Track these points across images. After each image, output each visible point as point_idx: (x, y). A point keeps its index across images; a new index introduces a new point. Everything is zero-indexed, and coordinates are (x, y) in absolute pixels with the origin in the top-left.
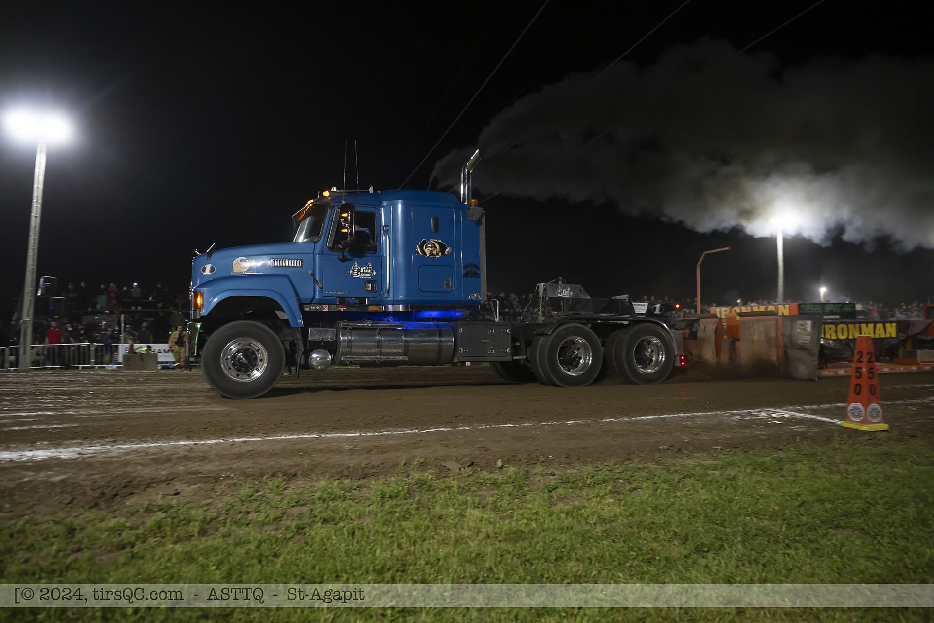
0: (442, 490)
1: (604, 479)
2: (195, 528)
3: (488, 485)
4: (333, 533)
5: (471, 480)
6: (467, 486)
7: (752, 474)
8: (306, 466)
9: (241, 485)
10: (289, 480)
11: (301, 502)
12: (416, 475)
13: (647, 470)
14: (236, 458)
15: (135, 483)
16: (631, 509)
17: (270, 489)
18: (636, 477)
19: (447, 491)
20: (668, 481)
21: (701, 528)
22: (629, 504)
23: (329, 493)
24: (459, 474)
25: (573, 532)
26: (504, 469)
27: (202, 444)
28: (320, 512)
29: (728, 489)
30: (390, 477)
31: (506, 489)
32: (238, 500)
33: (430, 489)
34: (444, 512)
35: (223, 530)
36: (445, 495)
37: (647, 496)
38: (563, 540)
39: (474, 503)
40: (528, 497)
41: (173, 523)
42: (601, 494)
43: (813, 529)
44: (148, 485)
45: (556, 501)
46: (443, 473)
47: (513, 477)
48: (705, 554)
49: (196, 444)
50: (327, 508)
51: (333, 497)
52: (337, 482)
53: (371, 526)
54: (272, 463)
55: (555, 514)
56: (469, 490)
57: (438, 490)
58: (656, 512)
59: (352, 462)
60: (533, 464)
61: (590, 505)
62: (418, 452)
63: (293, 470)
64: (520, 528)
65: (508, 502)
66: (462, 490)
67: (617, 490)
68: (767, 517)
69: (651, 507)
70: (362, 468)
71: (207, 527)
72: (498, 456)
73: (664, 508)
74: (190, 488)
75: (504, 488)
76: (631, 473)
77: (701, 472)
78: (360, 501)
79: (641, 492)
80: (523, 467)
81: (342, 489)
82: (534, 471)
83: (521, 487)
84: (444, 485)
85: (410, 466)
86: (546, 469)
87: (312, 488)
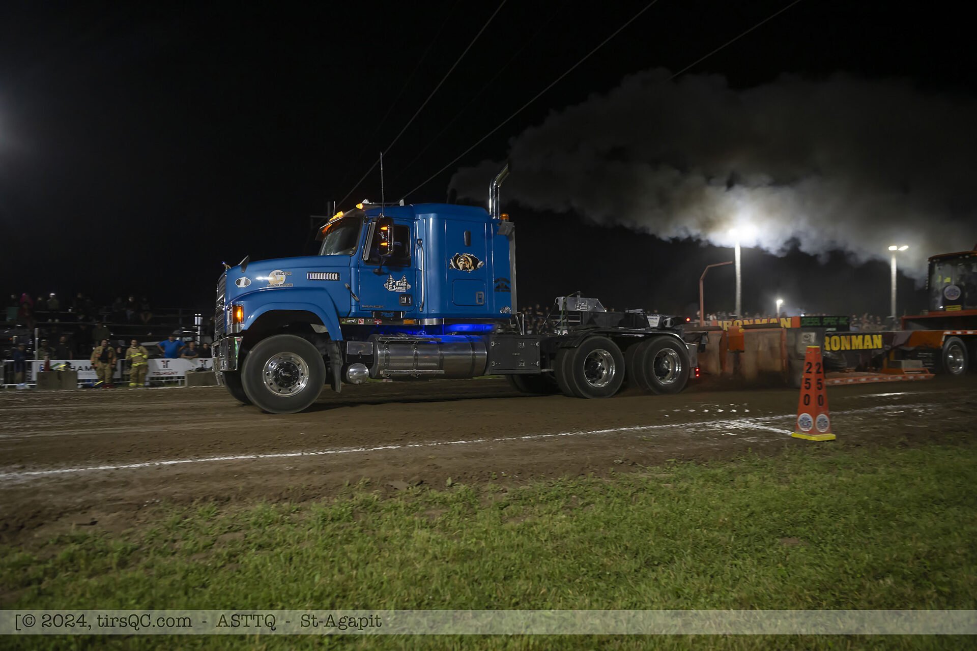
0: (388, 511)
1: (556, 494)
2: (113, 559)
3: (437, 504)
4: (268, 560)
5: (419, 499)
6: (415, 506)
7: (703, 486)
8: (241, 489)
9: (168, 511)
10: (222, 504)
11: (235, 528)
12: (360, 496)
13: (601, 485)
14: (163, 483)
15: (45, 513)
16: (583, 525)
17: (200, 515)
18: (589, 492)
19: (393, 512)
20: (622, 496)
21: (652, 541)
22: (582, 519)
23: (265, 517)
24: (407, 493)
25: (524, 550)
26: (454, 487)
27: (125, 469)
28: (255, 538)
29: (680, 502)
30: (333, 499)
31: (456, 507)
32: (163, 527)
33: (376, 509)
34: (390, 533)
35: (145, 561)
36: (391, 515)
37: (599, 510)
38: (512, 558)
39: (421, 523)
40: (478, 515)
41: (88, 555)
42: (554, 510)
43: (760, 539)
44: (61, 515)
45: (507, 518)
46: (390, 492)
47: (463, 495)
48: (655, 568)
49: (118, 469)
50: (264, 532)
51: (270, 521)
52: (275, 505)
53: (310, 551)
54: (204, 487)
55: (506, 533)
56: (417, 510)
57: (384, 510)
58: (608, 527)
59: (292, 483)
60: (485, 481)
61: (542, 522)
62: (364, 472)
63: (226, 494)
64: (469, 548)
65: (457, 522)
66: (410, 510)
67: (569, 505)
68: (717, 528)
69: (603, 522)
70: (303, 489)
71: (128, 558)
72: (448, 474)
73: (616, 522)
74: (109, 516)
75: (453, 507)
76: (584, 488)
77: (654, 486)
78: (299, 525)
79: (594, 507)
80: (474, 484)
81: (280, 513)
82: (485, 489)
83: (471, 506)
84: (390, 506)
85: (354, 487)
86: (498, 486)
87: (247, 512)
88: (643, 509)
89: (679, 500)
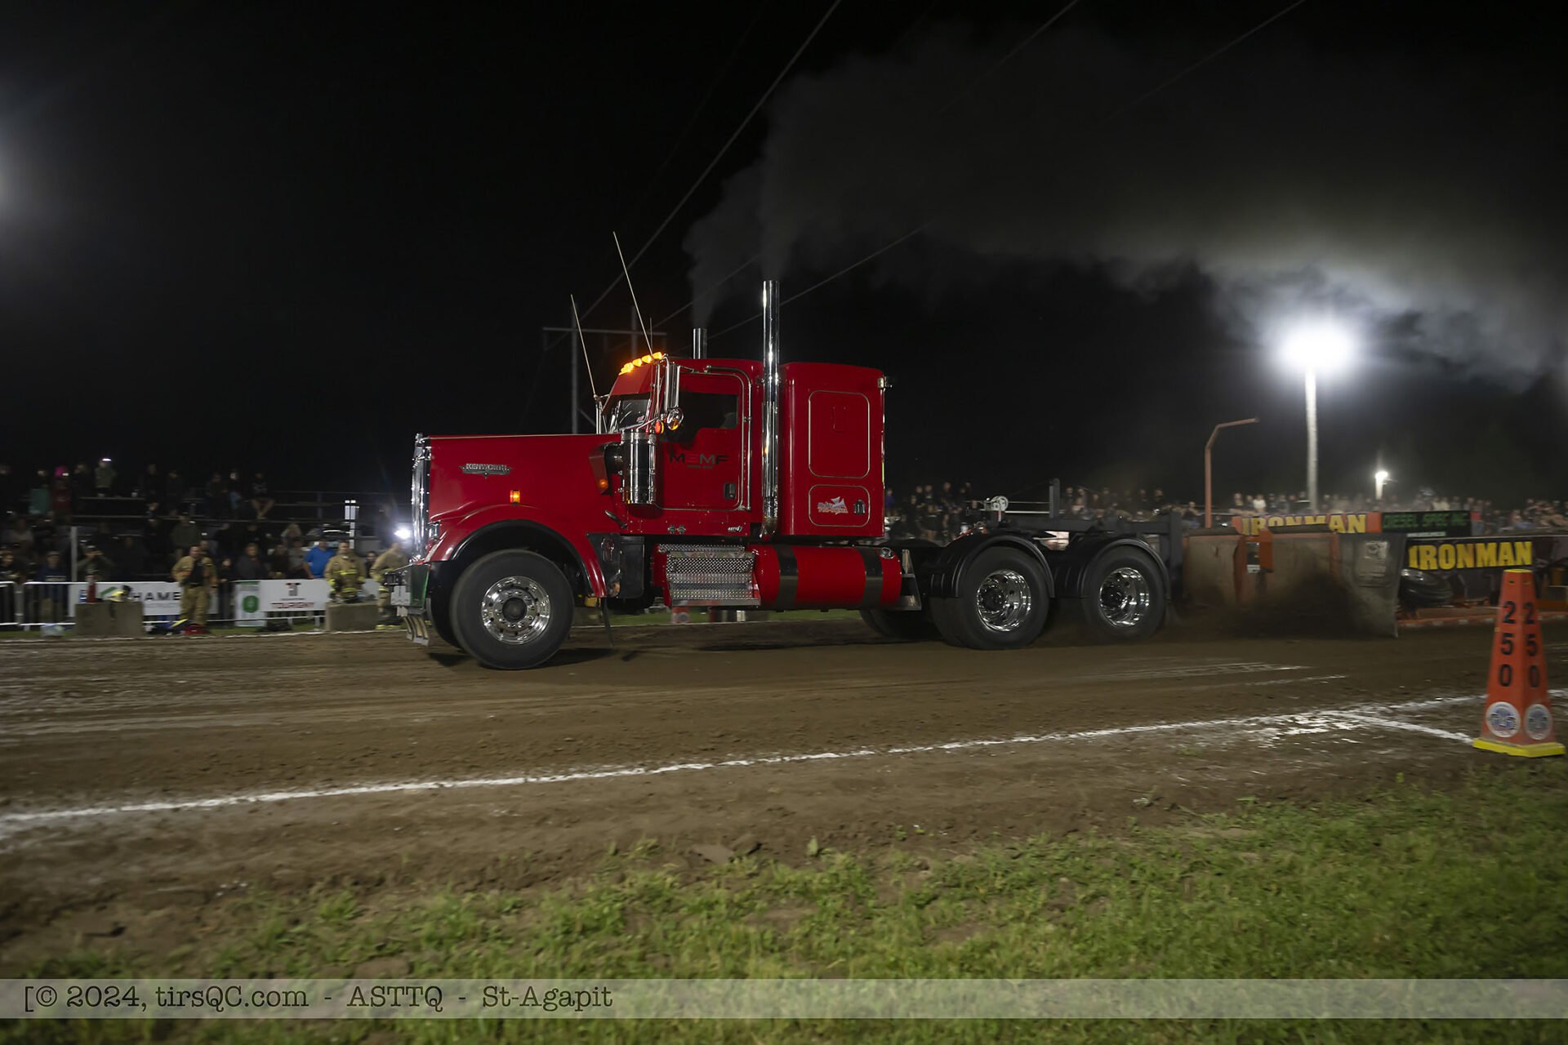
0: (695, 911)
1: (1029, 876)
3: (791, 894)
4: (454, 1026)
5: (755, 885)
6: (747, 900)
7: (1324, 858)
8: (405, 860)
9: (262, 907)
10: (369, 892)
11: (391, 947)
12: (640, 878)
13: (1115, 854)
14: (257, 844)
15: (28, 908)
16: (1094, 949)
17: (323, 917)
18: (1095, 873)
19: (704, 914)
20: (1161, 879)
22: (1089, 935)
23: (451, 923)
24: (729, 871)
26: (824, 858)
28: (429, 972)
29: (1283, 895)
30: (584, 882)
31: (829, 905)
32: (251, 945)
33: (669, 906)
34: (700, 966)
36: (701, 924)
37: (1122, 914)
39: (762, 940)
40: (876, 923)
42: (1027, 913)
44: (57, 913)
45: (934, 929)
46: (695, 869)
47: (843, 877)
50: (447, 960)
51: (459, 934)
52: (470, 896)
54: (334, 853)
55: (937, 966)
56: (751, 909)
57: (685, 909)
59: (504, 846)
60: (883, 845)
61: (1007, 940)
62: (644, 822)
63: (376, 873)
65: (834, 938)
66: (738, 910)
67: (1056, 901)
68: (1371, 955)
69: (1135, 943)
70: (525, 861)
72: (809, 828)
73: (1160, 942)
74: (148, 917)
75: (825, 904)
76: (1083, 861)
77: (1226, 858)
78: (518, 941)
79: (1108, 906)
80: (863, 851)
81: (480, 913)
82: (884, 861)
83: (859, 900)
84: (698, 899)
85: (626, 856)
86: (911, 855)
87: (417, 911)
88: (1211, 909)
89: (1279, 891)
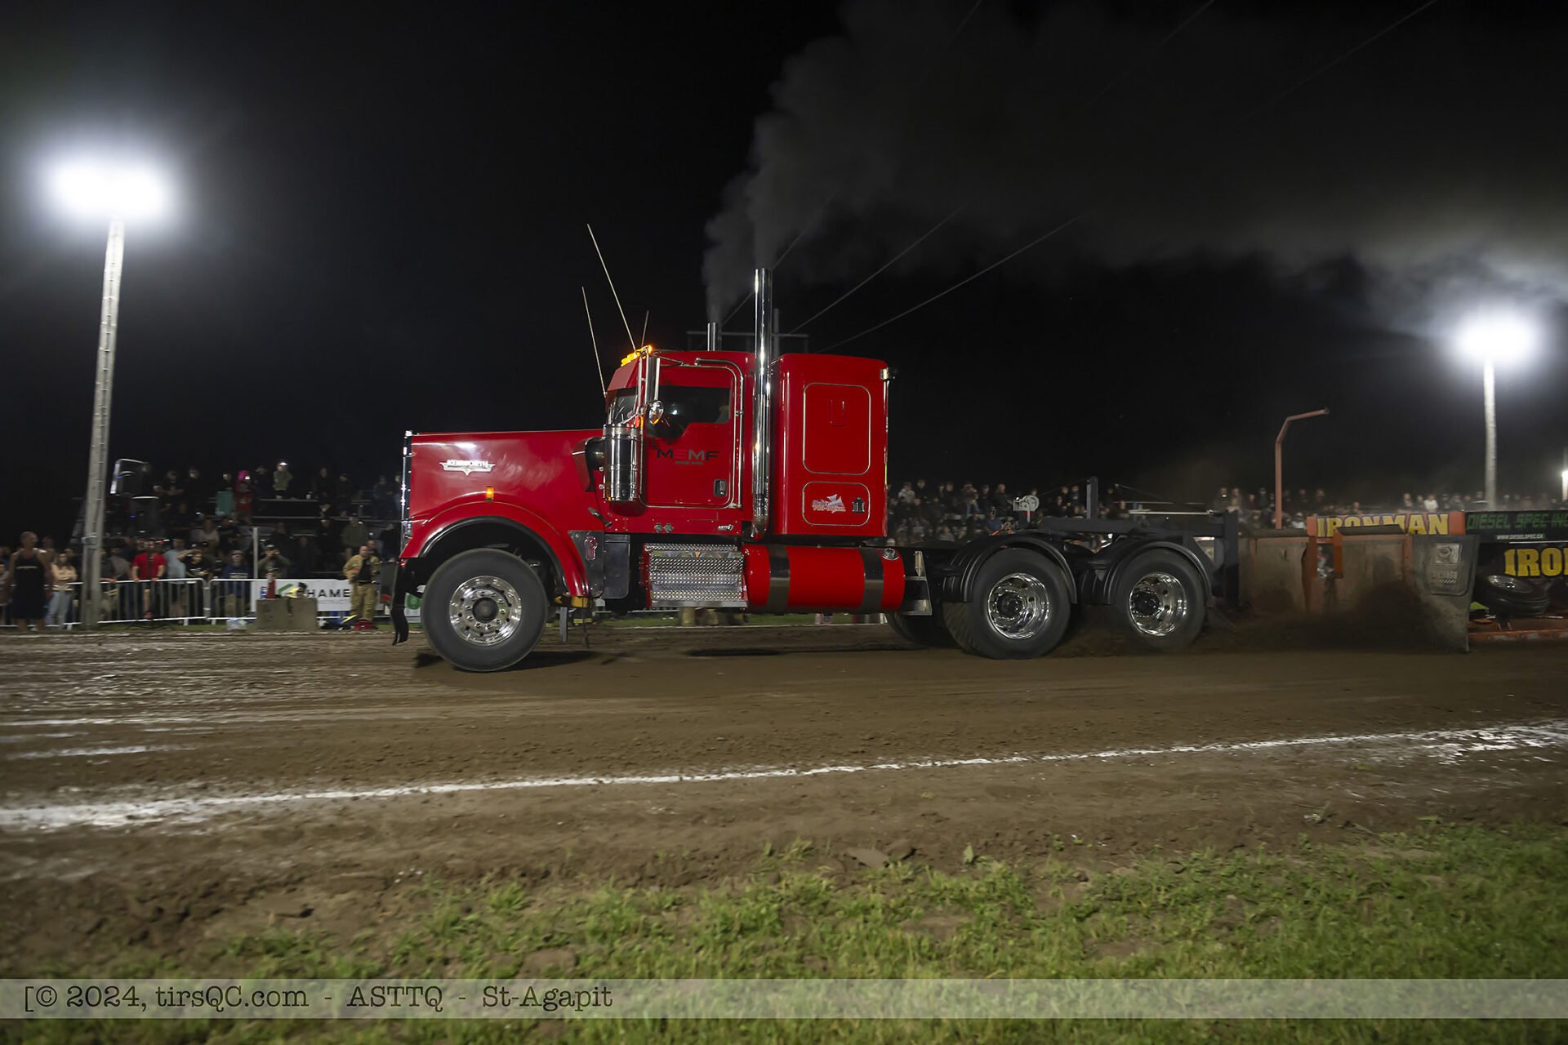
0: (851, 914)
1: (1195, 892)
3: (948, 902)
5: (910, 891)
6: (903, 905)
7: (1517, 884)
8: (569, 855)
9: (437, 895)
10: (535, 884)
11: (558, 938)
12: (796, 880)
13: (1287, 872)
14: (430, 834)
15: (226, 887)
17: (494, 906)
18: (1265, 891)
19: (860, 919)
20: (1336, 900)
23: (614, 917)
24: (884, 875)
26: (980, 866)
27: (368, 798)
28: (597, 966)
29: (1473, 922)
30: (741, 881)
31: (986, 914)
32: (428, 930)
33: (825, 909)
34: (858, 970)
36: (858, 927)
37: (1295, 937)
39: (920, 947)
40: (1035, 935)
42: (1193, 930)
44: (251, 894)
45: (1096, 943)
46: (850, 872)
47: (1000, 885)
49: (356, 798)
50: (612, 953)
51: (622, 928)
52: (631, 891)
54: (503, 845)
56: (907, 916)
57: (842, 912)
59: (664, 844)
60: (1040, 854)
62: (798, 823)
63: (542, 865)
65: (992, 948)
66: (894, 915)
67: (1224, 919)
69: (1312, 966)
70: (684, 859)
72: (964, 835)
73: (1338, 966)
74: (333, 901)
75: (982, 912)
76: (1251, 878)
77: (1406, 880)
78: (679, 938)
79: (1280, 926)
80: (1019, 861)
81: (642, 909)
82: (1042, 871)
83: (1016, 910)
84: (854, 903)
85: (782, 857)
86: (1069, 866)
87: (580, 905)
88: (1391, 935)
89: (1468, 918)
